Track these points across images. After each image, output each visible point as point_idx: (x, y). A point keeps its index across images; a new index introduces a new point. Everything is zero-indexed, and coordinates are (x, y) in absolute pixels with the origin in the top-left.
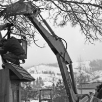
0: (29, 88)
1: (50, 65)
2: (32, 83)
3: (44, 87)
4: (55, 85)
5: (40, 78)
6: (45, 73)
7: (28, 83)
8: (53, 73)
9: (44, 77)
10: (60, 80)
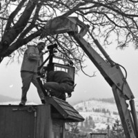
0: (76, 131)
1: (104, 100)
2: (80, 124)
3: (95, 130)
4: (111, 128)
5: (90, 118)
6: (97, 111)
7: (74, 124)
8: (108, 111)
9: (95, 116)
10: (117, 122)
